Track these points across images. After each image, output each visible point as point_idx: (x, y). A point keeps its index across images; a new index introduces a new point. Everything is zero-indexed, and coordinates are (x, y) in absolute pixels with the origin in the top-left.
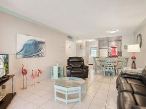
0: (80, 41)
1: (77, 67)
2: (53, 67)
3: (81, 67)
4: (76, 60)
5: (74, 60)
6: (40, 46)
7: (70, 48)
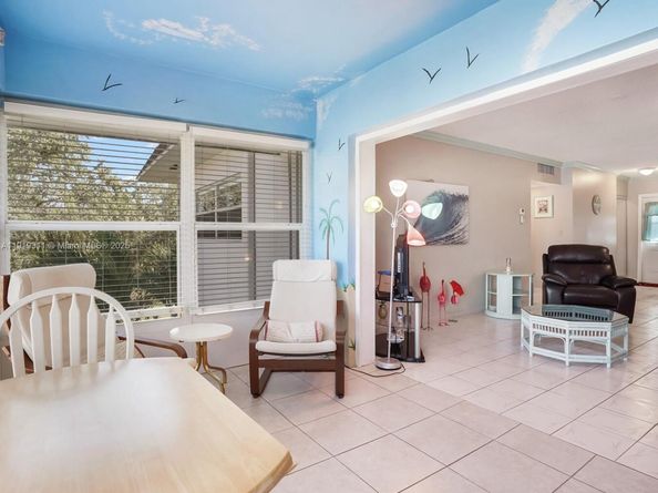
0: (589, 179)
1: (584, 280)
2: (493, 279)
3: (600, 284)
4: (580, 257)
5: (569, 256)
6: (456, 208)
7: (544, 209)
